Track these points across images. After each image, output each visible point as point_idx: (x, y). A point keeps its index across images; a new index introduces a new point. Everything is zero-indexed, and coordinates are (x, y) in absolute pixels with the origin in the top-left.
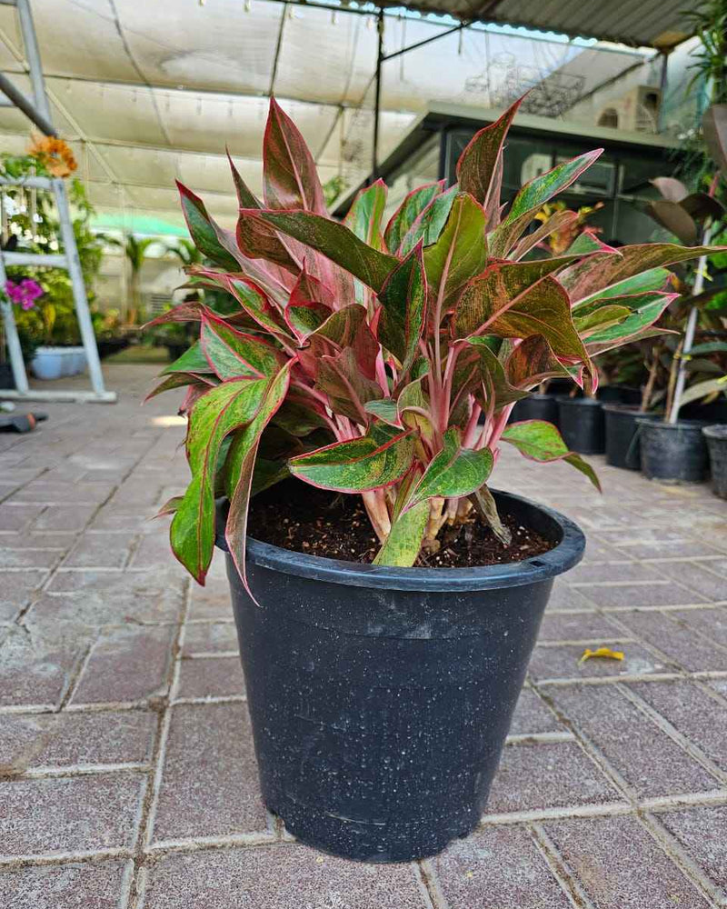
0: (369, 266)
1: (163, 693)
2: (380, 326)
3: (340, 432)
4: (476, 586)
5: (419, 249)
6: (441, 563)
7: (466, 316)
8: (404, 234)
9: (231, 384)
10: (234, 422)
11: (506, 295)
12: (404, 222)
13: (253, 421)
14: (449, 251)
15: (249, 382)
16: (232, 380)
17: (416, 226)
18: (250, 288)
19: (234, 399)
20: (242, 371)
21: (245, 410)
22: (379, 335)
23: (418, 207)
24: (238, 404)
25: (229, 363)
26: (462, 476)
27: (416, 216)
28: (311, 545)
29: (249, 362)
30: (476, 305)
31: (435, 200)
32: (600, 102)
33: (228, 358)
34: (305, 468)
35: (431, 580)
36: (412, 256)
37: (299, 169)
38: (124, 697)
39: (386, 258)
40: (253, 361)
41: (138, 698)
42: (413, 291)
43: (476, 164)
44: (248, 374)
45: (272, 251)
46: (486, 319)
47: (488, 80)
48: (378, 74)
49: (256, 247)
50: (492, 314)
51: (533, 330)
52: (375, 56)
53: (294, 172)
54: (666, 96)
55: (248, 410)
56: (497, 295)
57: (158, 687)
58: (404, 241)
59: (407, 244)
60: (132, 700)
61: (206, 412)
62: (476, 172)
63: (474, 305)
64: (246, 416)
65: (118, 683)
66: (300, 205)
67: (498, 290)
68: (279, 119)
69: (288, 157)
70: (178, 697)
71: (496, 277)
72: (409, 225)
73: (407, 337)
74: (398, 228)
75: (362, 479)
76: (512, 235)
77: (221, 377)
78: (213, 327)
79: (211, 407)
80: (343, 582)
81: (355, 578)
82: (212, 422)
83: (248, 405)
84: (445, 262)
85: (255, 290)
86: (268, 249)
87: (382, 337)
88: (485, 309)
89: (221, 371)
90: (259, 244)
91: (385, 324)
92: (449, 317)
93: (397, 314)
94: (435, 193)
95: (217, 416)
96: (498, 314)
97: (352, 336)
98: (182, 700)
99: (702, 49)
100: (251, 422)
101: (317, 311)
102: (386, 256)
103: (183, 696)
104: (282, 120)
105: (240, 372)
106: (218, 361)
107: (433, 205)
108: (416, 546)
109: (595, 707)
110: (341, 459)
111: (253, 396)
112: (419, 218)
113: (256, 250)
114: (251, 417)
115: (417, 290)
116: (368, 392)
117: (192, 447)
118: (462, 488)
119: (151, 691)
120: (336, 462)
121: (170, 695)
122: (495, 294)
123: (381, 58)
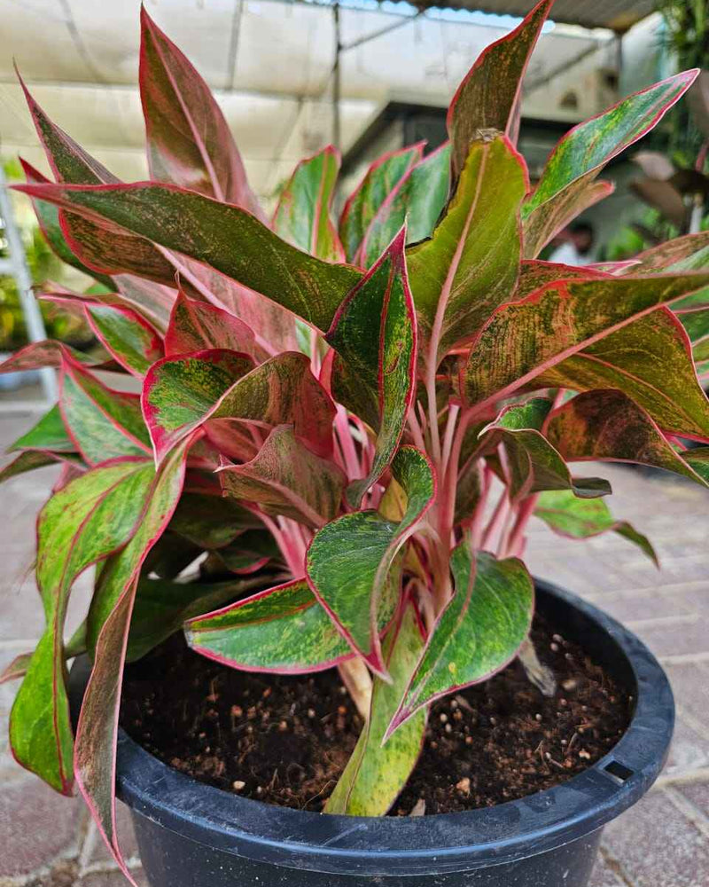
0: (303, 287)
1: (71, 853)
2: (335, 376)
3: (284, 535)
4: (526, 851)
5: (397, 249)
6: (448, 728)
7: (488, 367)
8: (369, 222)
9: (102, 472)
10: (99, 547)
11: (573, 333)
12: (368, 206)
13: (129, 541)
14: (454, 251)
15: (130, 468)
16: (104, 465)
17: (386, 210)
18: (127, 318)
19: (101, 503)
20: (121, 447)
21: (115, 526)
22: (334, 391)
23: (388, 183)
24: (106, 513)
25: (101, 437)
26: (486, 629)
27: (384, 196)
28: (245, 712)
29: (132, 432)
30: (509, 348)
31: (413, 171)
32: (559, 86)
33: (100, 428)
34: (215, 633)
35: (445, 852)
36: (384, 263)
37: (201, 130)
38: (17, 866)
39: (334, 271)
40: (137, 432)
41: (36, 867)
42: (389, 330)
43: (480, 105)
44: (131, 453)
45: (141, 259)
46: (525, 371)
47: (446, 68)
48: (336, 66)
49: (109, 255)
50: (537, 364)
51: (600, 380)
52: (331, 48)
53: (192, 134)
54: (625, 78)
55: (120, 525)
56: (552, 332)
57: (66, 844)
58: (369, 235)
59: (374, 238)
60: (27, 872)
61: (61, 521)
62: (481, 118)
63: (504, 350)
64: (116, 536)
65: (13, 839)
66: (207, 186)
67: (554, 325)
68: (158, 47)
69: (181, 111)
70: (92, 862)
71: (557, 303)
72: (376, 209)
73: (381, 400)
74: (359, 213)
75: (317, 640)
76: (551, 218)
77: (88, 459)
78: (77, 379)
79: (67, 514)
80: (285, 864)
81: (307, 858)
82: (67, 541)
83: (121, 515)
84: (446, 270)
85: (135, 321)
86: (132, 258)
87: (341, 394)
88: (525, 357)
89: (90, 449)
90: (113, 249)
91: (343, 374)
92: (451, 359)
93: (362, 366)
94: (411, 162)
95: (74, 532)
96: (550, 364)
97: (287, 401)
98: (97, 867)
99: (663, 27)
100: (125, 546)
101: (222, 364)
102: (337, 267)
103: (98, 860)
104: (165, 51)
105: (117, 450)
106: (85, 433)
107: (411, 177)
108: (412, 744)
109: (647, 834)
110: (278, 612)
111: (130, 498)
112: (391, 196)
113: (110, 260)
114: (124, 539)
115: (397, 327)
116: (321, 482)
117: (43, 577)
118: (489, 658)
119: (55, 853)
120: (268, 618)
121: (83, 855)
122: (549, 331)
123: (339, 48)
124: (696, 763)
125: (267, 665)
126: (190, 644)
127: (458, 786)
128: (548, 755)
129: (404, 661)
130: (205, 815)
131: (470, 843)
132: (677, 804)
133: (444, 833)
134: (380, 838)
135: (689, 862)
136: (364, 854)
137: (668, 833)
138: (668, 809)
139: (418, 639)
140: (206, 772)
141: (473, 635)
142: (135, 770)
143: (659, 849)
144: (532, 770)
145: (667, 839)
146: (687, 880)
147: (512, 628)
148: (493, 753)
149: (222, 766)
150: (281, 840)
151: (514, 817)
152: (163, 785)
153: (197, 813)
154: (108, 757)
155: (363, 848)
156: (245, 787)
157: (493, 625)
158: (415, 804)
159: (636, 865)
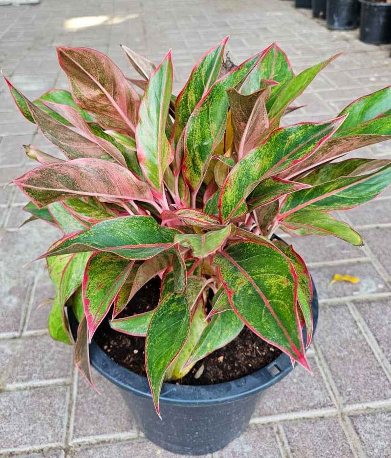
26: (227, 324)
109: (331, 326)
124: (369, 290)
125: (141, 333)
126: (111, 327)
127: (219, 359)
128: (257, 348)
129: (197, 322)
130: (121, 380)
131: (211, 398)
132: (352, 312)
133: (202, 394)
134: (180, 395)
135: (347, 341)
136: (174, 400)
137: (342, 326)
138: (346, 314)
139: (203, 315)
140: (123, 345)
141: (220, 328)
142: (96, 357)
143: (335, 334)
144: (249, 354)
145: (340, 330)
146: (342, 349)
147: (238, 323)
148: (237, 342)
149: (129, 343)
150: (146, 392)
151: (229, 389)
152: (107, 365)
153: (118, 379)
154: (87, 357)
155: (173, 398)
156: (138, 352)
157: (229, 322)
158: (200, 366)
159: (321, 340)
